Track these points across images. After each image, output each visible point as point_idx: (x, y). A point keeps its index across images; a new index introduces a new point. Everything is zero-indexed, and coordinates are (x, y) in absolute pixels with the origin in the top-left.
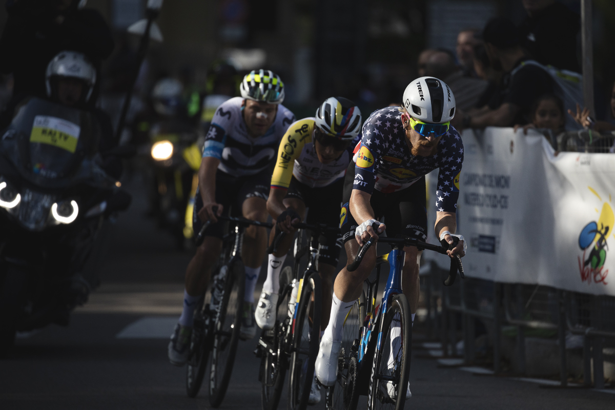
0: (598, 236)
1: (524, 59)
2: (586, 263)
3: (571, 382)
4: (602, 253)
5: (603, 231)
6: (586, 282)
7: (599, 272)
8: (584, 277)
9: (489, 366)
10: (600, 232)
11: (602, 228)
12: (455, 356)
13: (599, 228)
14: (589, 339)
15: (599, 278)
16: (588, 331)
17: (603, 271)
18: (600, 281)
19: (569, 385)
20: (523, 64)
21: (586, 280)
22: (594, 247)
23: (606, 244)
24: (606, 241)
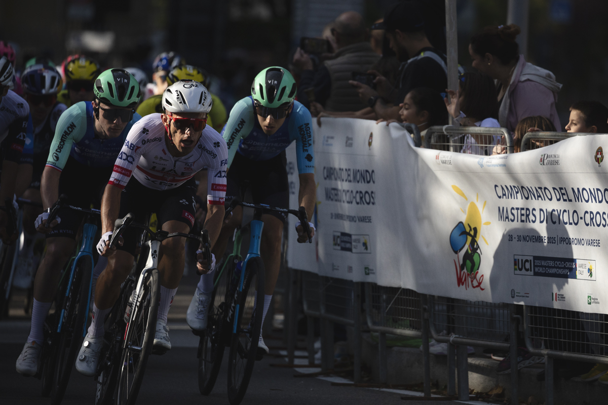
0: (469, 239)
1: (424, 50)
2: (462, 267)
3: (434, 393)
4: (475, 257)
5: (472, 233)
6: (463, 287)
7: (475, 277)
8: (460, 281)
9: (349, 375)
10: (470, 235)
11: (471, 230)
12: (312, 365)
13: (468, 230)
14: (454, 346)
15: (475, 283)
16: (452, 337)
17: (478, 276)
18: (477, 286)
19: (433, 396)
20: (422, 55)
21: (463, 285)
22: (467, 250)
23: (479, 247)
24: (477, 244)
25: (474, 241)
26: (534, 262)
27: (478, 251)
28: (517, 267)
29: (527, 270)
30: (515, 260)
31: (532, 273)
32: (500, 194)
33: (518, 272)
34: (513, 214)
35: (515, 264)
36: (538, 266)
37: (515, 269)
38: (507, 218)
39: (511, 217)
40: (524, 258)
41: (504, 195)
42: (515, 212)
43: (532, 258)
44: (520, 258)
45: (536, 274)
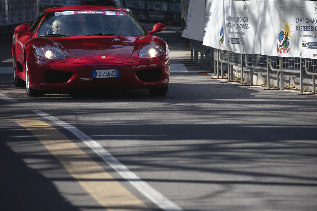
0: (285, 36)
2: (281, 46)
4: (287, 43)
5: (286, 35)
7: (286, 49)
10: (285, 35)
11: (286, 33)
15: (286, 51)
16: (279, 70)
21: (279, 52)
22: (284, 40)
23: (288, 39)
24: (288, 38)
25: (286, 37)
26: (308, 44)
27: (288, 40)
28: (303, 46)
29: (306, 46)
30: (302, 43)
31: (307, 47)
32: (297, 22)
33: (303, 47)
34: (302, 28)
35: (302, 45)
36: (309, 45)
37: (302, 46)
38: (300, 29)
39: (301, 29)
40: (306, 43)
41: (299, 22)
42: (302, 27)
43: (308, 43)
44: (304, 43)
45: (309, 48)
